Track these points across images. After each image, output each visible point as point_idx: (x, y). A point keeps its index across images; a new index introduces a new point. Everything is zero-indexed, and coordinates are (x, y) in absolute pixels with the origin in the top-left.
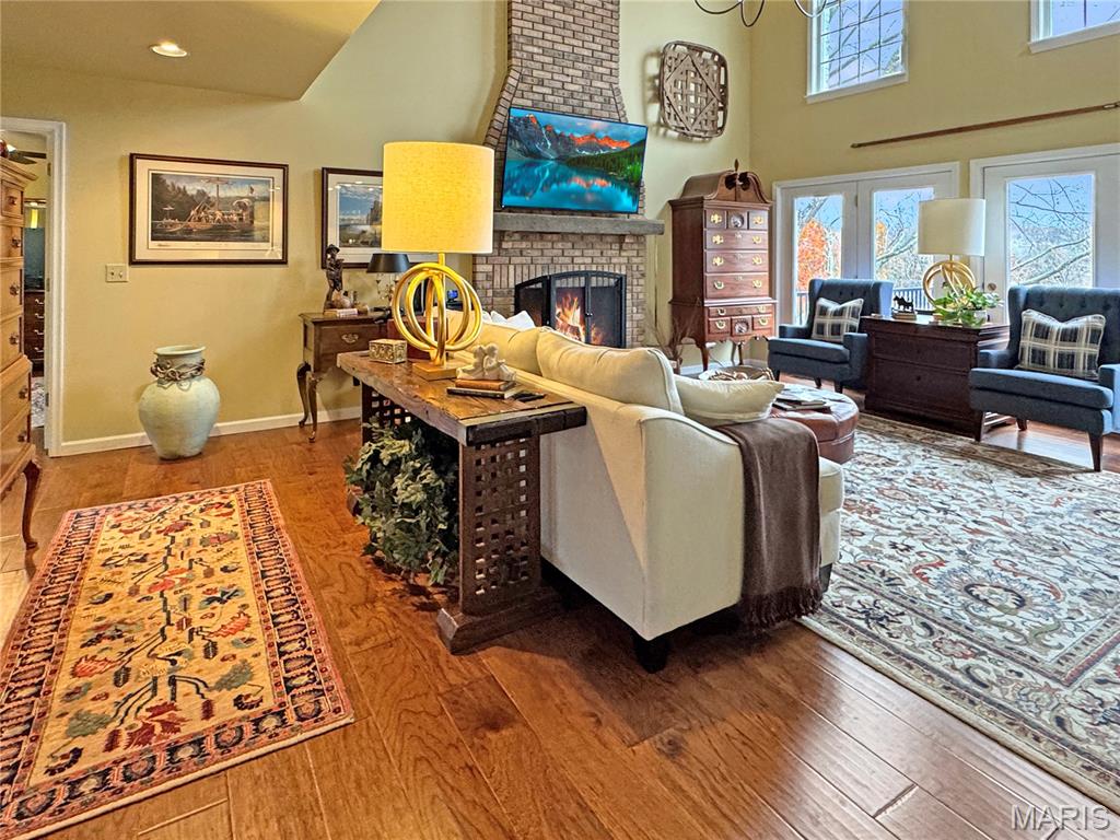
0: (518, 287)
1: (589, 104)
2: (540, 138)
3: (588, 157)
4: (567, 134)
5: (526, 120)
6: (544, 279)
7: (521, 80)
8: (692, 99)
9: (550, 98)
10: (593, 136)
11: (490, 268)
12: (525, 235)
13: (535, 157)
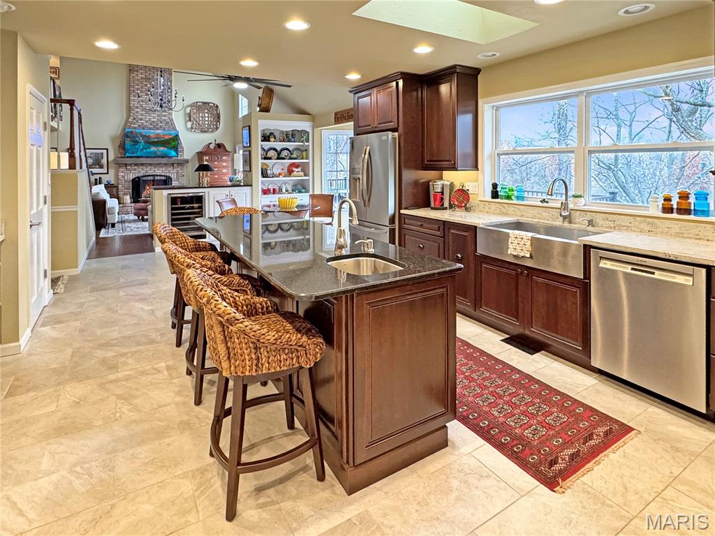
0: (133, 180)
1: (160, 124)
2: (137, 137)
3: (157, 141)
4: (148, 135)
5: (132, 132)
6: (138, 177)
7: (134, 119)
8: (207, 119)
10: (158, 134)
11: (123, 174)
12: (136, 165)
13: (136, 142)
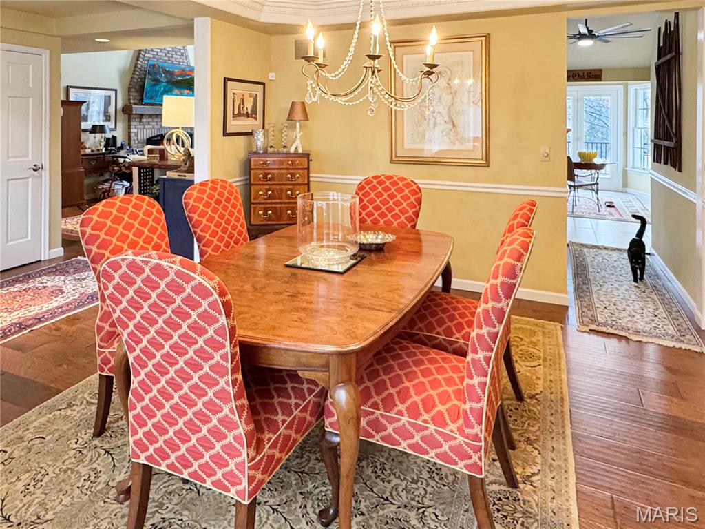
2: (160, 73)
3: (181, 80)
4: (171, 70)
5: (154, 66)
9: (160, 54)
10: (183, 70)
12: (150, 116)
13: (157, 81)
